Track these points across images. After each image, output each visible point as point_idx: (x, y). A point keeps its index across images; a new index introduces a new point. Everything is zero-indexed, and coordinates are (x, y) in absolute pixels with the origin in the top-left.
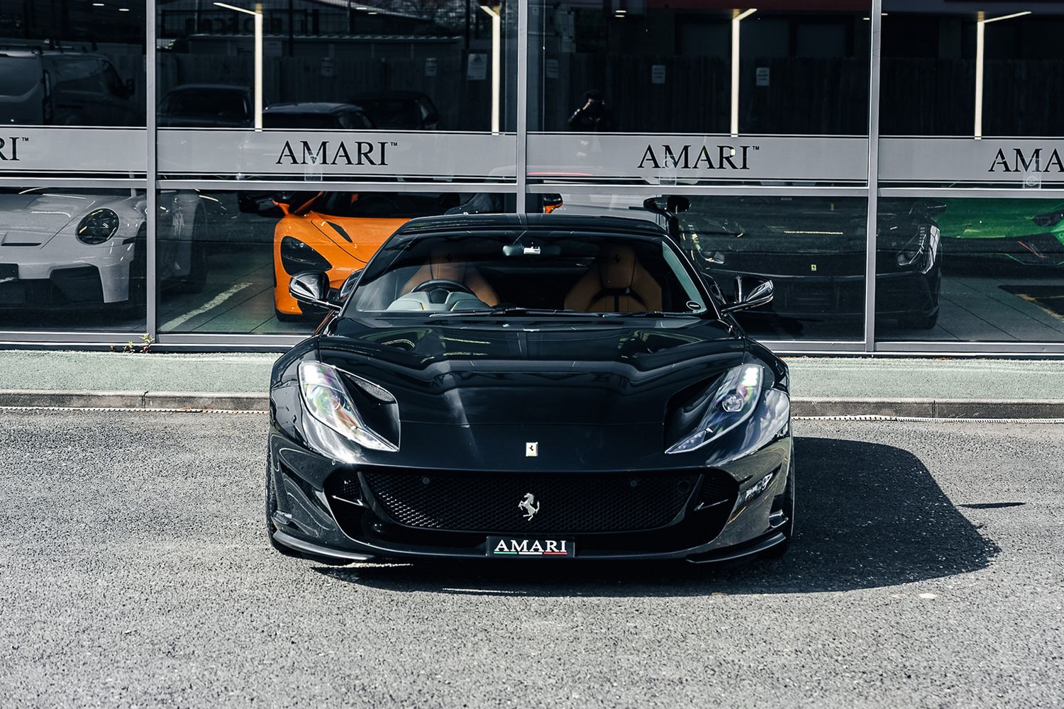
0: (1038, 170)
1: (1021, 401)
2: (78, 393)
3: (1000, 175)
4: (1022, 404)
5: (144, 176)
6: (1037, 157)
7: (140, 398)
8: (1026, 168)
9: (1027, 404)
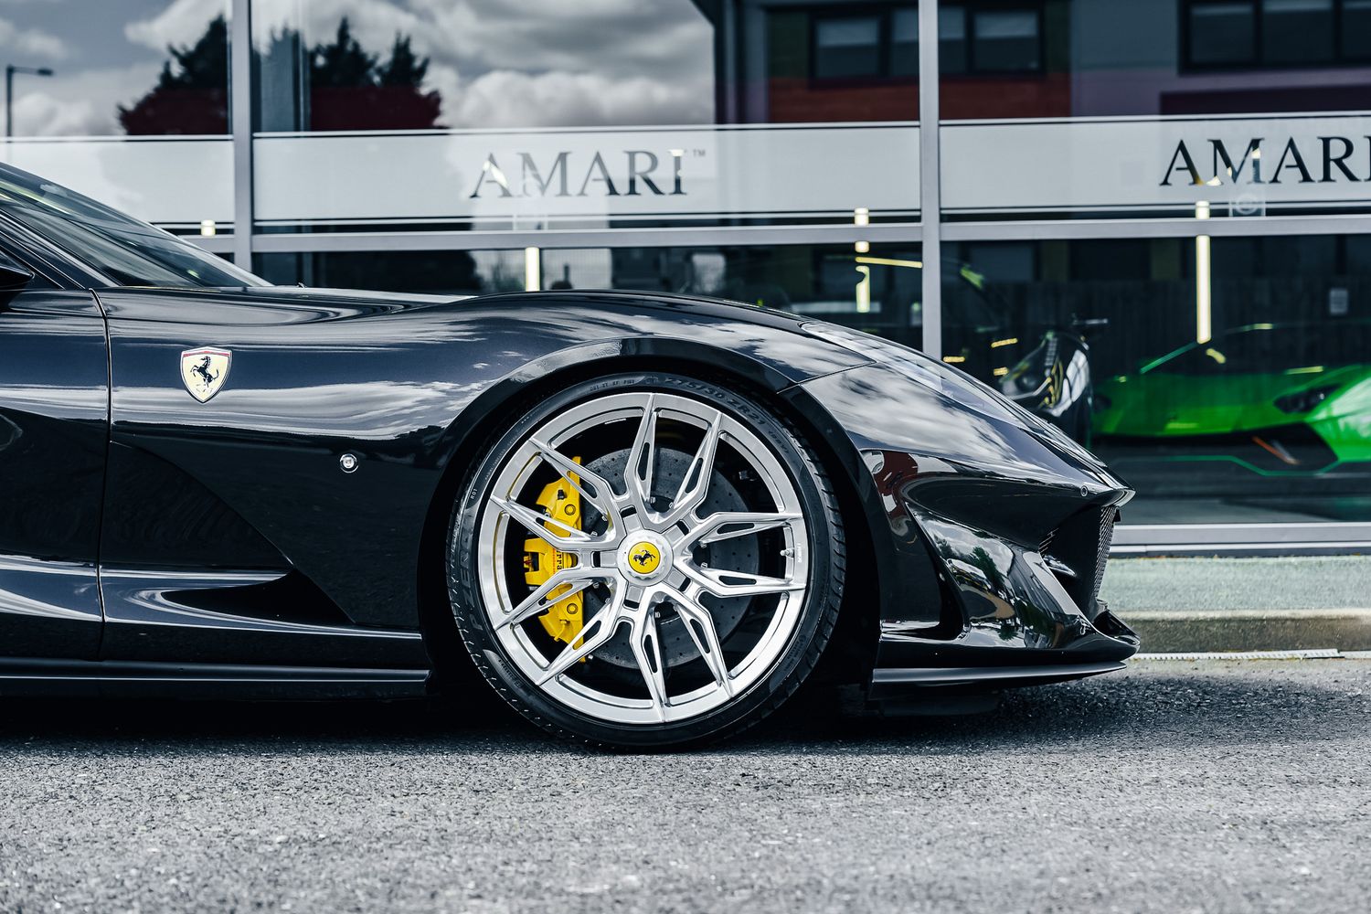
0: (1257, 179)
1: (1229, 614)
3: (1181, 191)
4: (1230, 620)
6: (1256, 153)
8: (1235, 174)
9: (1243, 621)
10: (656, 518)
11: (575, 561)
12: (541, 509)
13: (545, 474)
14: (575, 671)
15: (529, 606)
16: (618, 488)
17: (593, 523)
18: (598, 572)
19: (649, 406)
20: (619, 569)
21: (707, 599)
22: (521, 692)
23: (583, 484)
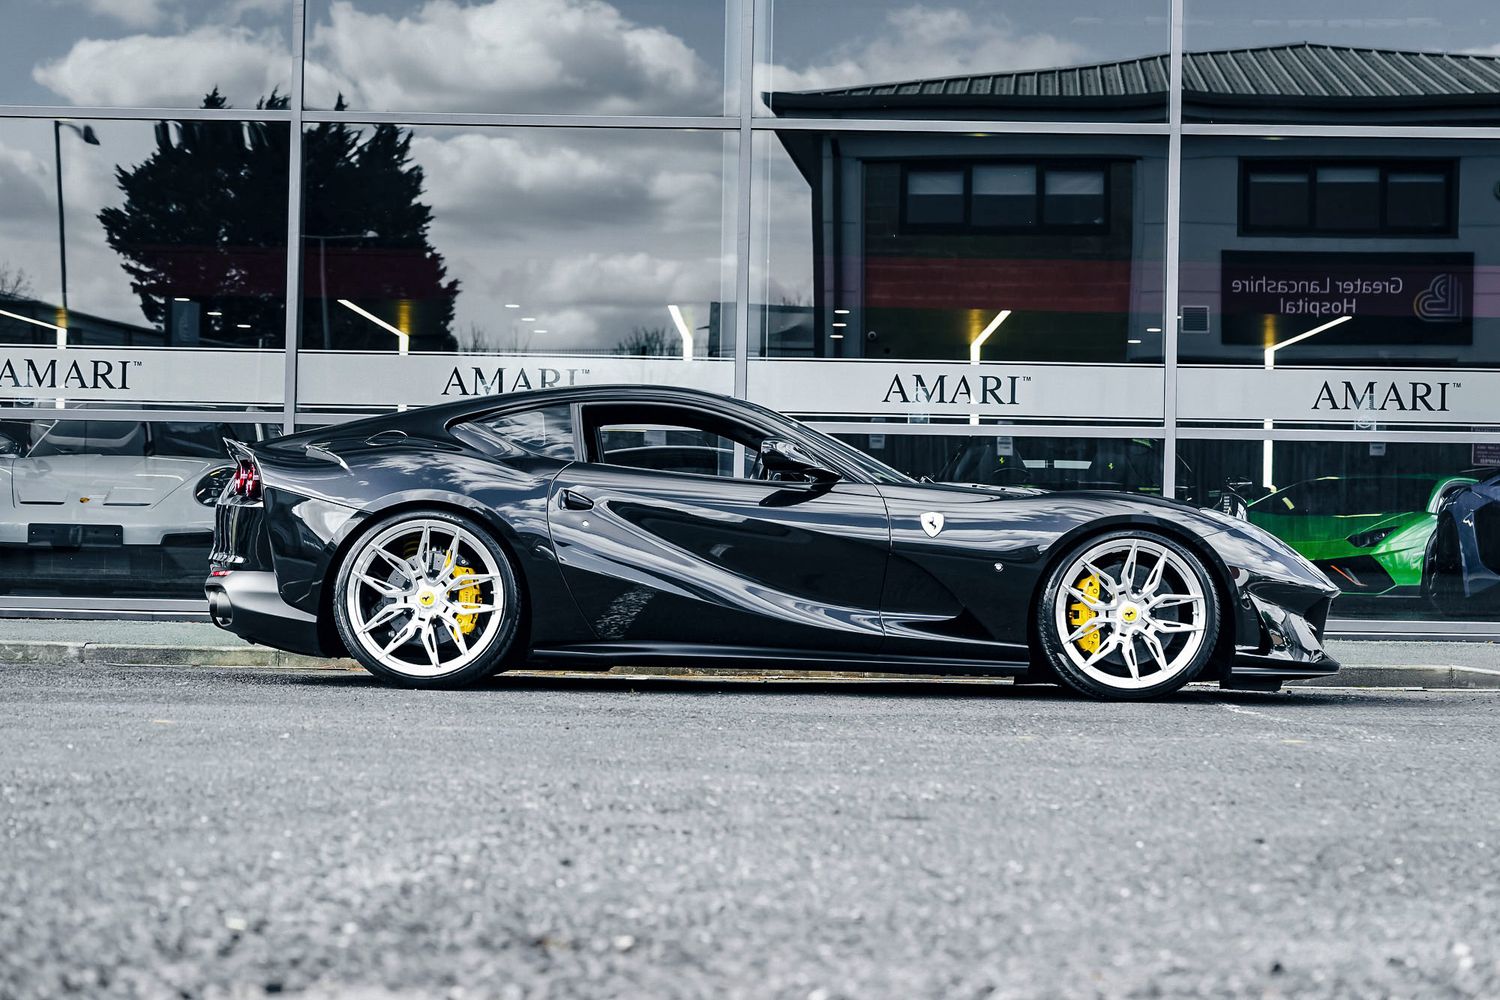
0: (1372, 407)
1: (1362, 666)
2: (197, 648)
3: (1325, 413)
4: (1363, 669)
5: (281, 409)
6: (1372, 391)
7: (273, 655)
8: (1358, 404)
9: (1370, 669)
10: (1135, 596)
11: (1097, 614)
12: (1082, 590)
13: (1085, 574)
14: (1096, 665)
15: (1076, 635)
16: (1119, 582)
17: (1105, 597)
18: (1108, 620)
19: (1135, 545)
20: (1117, 620)
21: (1158, 633)
22: (1074, 673)
23: (1101, 578)
